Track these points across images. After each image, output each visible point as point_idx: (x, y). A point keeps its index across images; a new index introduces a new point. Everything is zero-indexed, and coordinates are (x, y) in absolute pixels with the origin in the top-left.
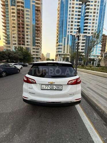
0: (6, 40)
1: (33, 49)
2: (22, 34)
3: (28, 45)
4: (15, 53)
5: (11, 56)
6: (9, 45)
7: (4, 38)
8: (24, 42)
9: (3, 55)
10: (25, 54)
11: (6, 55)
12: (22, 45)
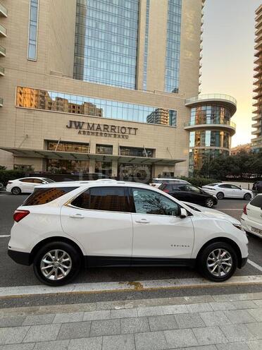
11: (236, 165)
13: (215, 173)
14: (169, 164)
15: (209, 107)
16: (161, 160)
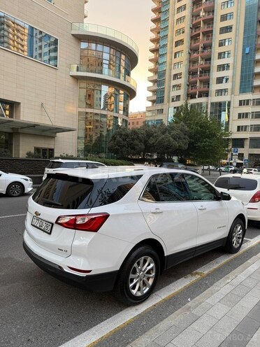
0: (154, 92)
1: (241, 103)
2: (202, 59)
3: (220, 92)
4: (163, 133)
5: (152, 141)
6: (159, 107)
7: (151, 84)
8: (207, 83)
9: (133, 139)
10: (197, 132)
11: (141, 141)
12: (200, 96)
13: (116, 152)
14: (48, 133)
15: (107, 49)
16: (34, 126)
